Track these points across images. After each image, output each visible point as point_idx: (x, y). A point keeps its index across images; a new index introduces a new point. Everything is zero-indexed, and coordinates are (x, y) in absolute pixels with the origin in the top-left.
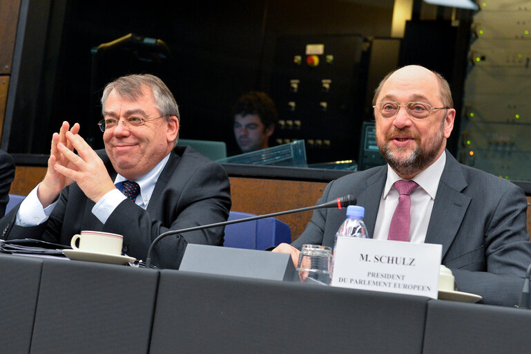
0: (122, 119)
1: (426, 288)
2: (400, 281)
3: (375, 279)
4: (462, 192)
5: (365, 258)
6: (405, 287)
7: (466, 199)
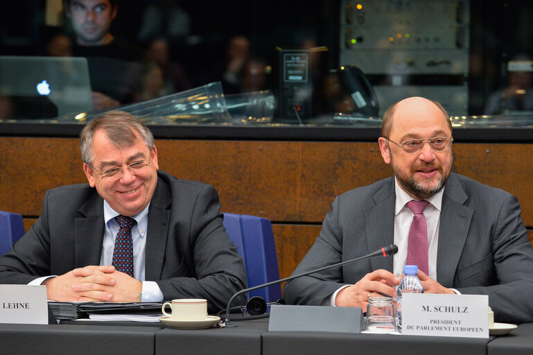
0: (125, 167)
1: (479, 330)
2: (458, 326)
3: (437, 325)
4: (464, 205)
5: (426, 309)
6: (462, 329)
7: (469, 211)
